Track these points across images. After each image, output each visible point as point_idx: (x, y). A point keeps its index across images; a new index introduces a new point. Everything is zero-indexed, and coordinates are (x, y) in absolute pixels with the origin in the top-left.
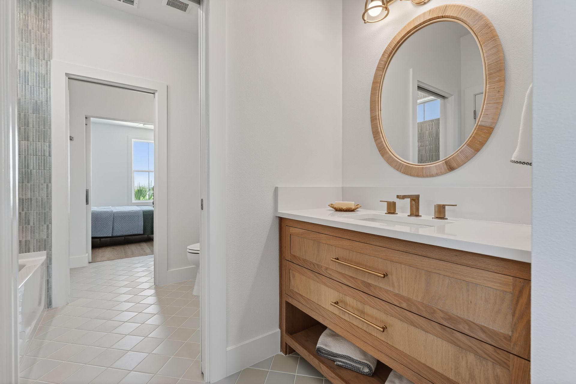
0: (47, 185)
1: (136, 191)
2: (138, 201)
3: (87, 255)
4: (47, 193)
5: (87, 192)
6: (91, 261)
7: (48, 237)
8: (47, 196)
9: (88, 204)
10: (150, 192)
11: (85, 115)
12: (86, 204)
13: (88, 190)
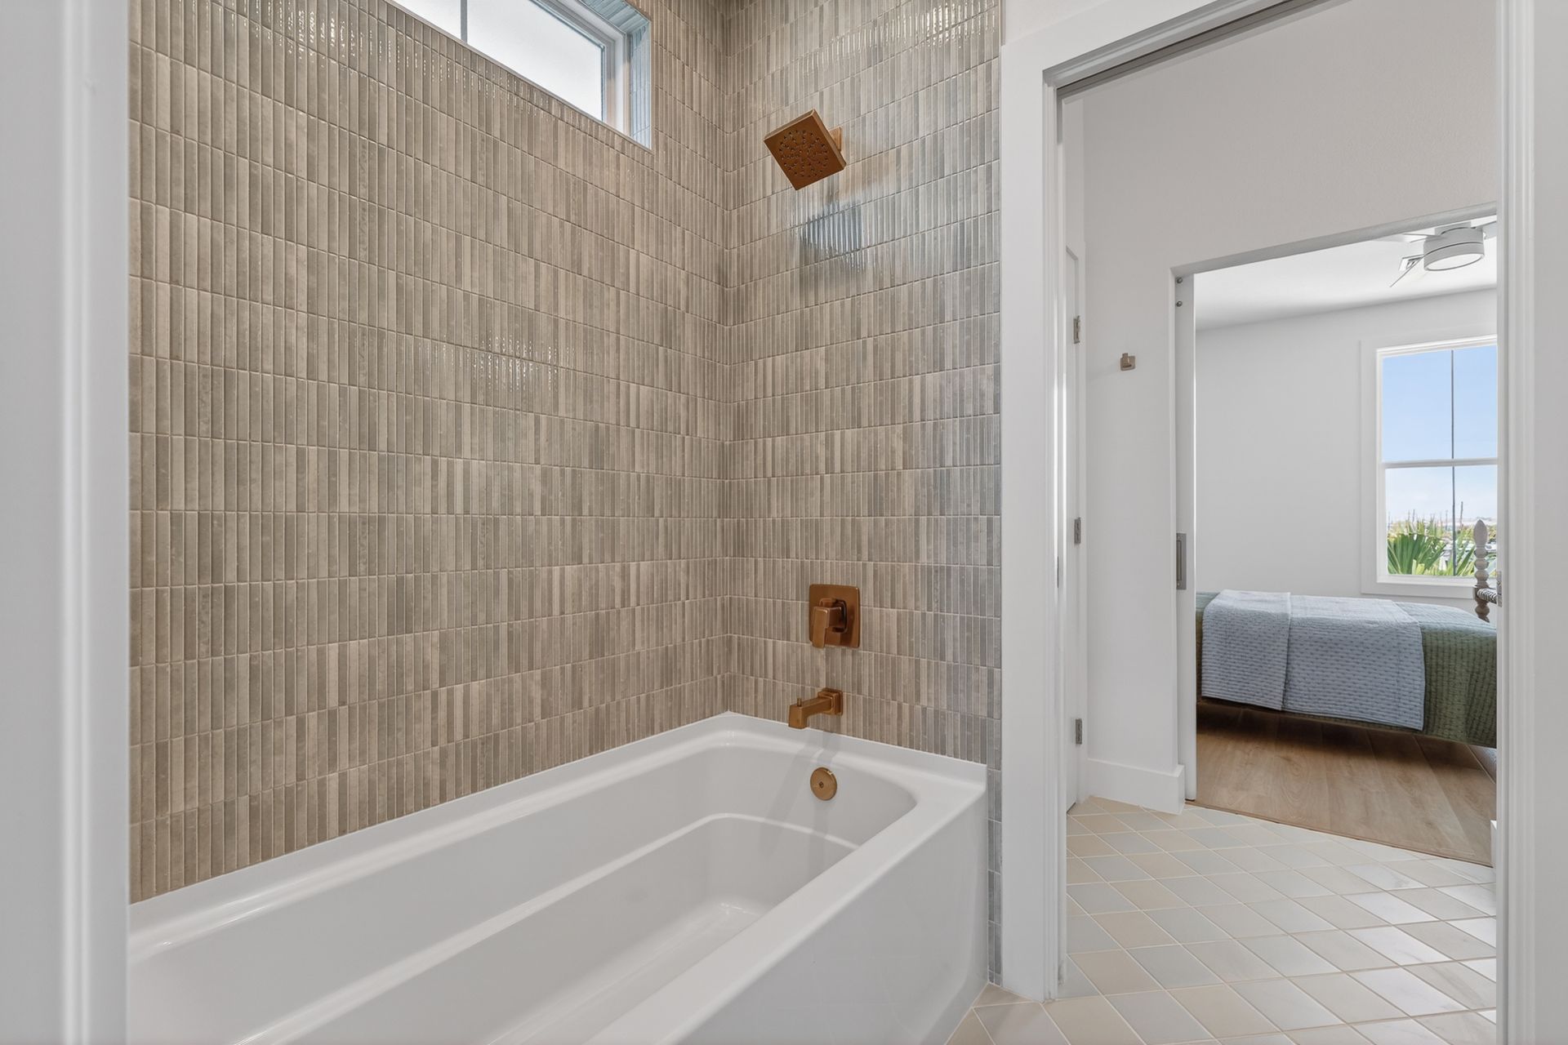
0: (990, 521)
1: (1392, 540)
2: (1401, 579)
3: (1178, 771)
4: (990, 552)
5: (1181, 542)
6: (1193, 796)
7: (990, 715)
8: (990, 563)
9: (1185, 588)
10: (1456, 542)
11: (1173, 270)
12: (1178, 588)
13: (1185, 535)
